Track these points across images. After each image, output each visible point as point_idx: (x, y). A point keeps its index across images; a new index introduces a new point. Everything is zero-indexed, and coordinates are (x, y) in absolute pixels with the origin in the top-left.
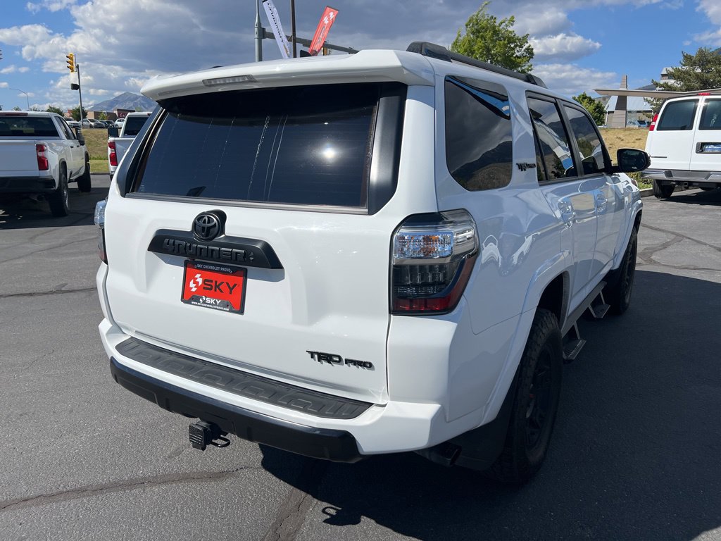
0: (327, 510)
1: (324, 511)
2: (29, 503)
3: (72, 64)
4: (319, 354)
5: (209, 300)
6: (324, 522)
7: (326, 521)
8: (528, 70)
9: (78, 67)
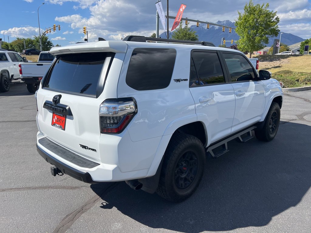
0: (103, 203)
1: (102, 204)
2: (12, 190)
3: (85, 31)
4: (83, 146)
5: (58, 125)
6: (100, 207)
7: (101, 207)
8: (276, 28)
9: (87, 32)
